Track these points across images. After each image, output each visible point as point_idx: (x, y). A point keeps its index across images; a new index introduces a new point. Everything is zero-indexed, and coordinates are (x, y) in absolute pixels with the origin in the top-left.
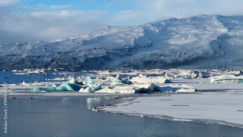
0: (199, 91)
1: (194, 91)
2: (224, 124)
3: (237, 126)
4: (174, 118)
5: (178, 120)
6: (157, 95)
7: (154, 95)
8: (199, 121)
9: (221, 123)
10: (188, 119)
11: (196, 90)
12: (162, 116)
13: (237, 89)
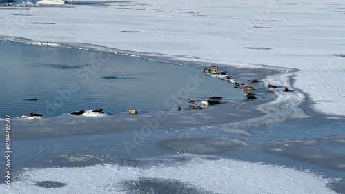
0: (70, 3)
1: (63, 3)
2: (103, 49)
3: (120, 52)
4: (34, 42)
5: (39, 44)
6: (8, 7)
7: (4, 7)
8: (69, 45)
9: (99, 48)
10: (54, 43)
11: (66, 3)
12: (16, 38)
13: (122, 2)
